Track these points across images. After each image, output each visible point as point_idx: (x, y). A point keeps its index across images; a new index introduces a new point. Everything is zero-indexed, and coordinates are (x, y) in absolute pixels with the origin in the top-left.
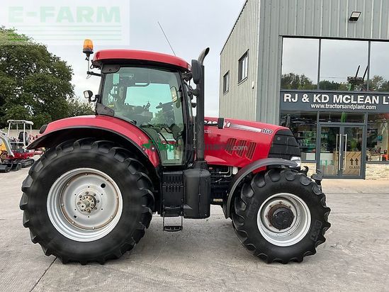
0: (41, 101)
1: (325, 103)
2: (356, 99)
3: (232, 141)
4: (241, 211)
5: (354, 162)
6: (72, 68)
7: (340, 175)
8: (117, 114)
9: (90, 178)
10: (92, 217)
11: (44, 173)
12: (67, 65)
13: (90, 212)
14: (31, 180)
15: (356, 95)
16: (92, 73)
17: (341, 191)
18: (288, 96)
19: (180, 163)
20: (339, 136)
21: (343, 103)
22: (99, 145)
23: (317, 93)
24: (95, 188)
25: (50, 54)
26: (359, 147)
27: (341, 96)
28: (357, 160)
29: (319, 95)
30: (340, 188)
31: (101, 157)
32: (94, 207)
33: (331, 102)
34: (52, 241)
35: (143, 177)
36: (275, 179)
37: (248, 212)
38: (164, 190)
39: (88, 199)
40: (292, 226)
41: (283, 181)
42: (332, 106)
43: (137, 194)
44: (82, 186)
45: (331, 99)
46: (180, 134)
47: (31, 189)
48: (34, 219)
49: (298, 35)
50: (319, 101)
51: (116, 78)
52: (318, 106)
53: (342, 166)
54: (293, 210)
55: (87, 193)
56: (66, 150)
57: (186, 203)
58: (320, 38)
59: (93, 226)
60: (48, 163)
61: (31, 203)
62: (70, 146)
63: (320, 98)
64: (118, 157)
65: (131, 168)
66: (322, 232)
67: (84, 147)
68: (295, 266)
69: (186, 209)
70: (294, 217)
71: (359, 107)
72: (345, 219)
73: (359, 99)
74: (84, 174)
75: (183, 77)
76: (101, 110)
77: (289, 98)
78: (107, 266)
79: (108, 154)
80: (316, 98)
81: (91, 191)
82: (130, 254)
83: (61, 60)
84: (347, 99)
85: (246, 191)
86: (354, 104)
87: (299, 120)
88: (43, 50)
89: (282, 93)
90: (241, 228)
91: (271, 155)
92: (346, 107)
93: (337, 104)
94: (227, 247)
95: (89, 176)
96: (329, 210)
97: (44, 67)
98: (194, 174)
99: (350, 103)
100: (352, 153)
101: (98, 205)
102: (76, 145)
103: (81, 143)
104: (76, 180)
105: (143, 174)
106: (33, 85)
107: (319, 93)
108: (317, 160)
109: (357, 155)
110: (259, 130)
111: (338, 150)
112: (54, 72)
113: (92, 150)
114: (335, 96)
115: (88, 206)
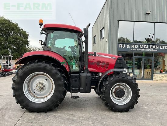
0: (15, 48)
1: (136, 49)
2: (149, 47)
3: (99, 62)
4: (103, 90)
5: (149, 73)
6: (28, 34)
7: (143, 79)
8: (52, 50)
9: (42, 76)
10: (42, 93)
11: (22, 74)
12: (27, 32)
13: (41, 90)
14: (16, 77)
15: (149, 45)
16: (42, 33)
17: (143, 85)
18: (121, 45)
19: (78, 70)
20: (142, 63)
21: (144, 48)
22: (45, 62)
23: (133, 44)
24: (43, 81)
25: (19, 28)
26: (151, 67)
27: (143, 46)
28: (150, 72)
29: (134, 45)
30: (143, 84)
31: (46, 67)
32: (43, 89)
33: (139, 48)
34: (25, 103)
35: (63, 76)
36: (117, 77)
37: (106, 91)
38: (72, 81)
39: (40, 85)
40: (124, 96)
41: (120, 78)
42: (139, 50)
43: (60, 83)
44: (38, 80)
45: (139, 47)
46: (78, 58)
47: (17, 81)
48: (17, 93)
49: (125, 20)
50: (134, 48)
51: (52, 35)
52: (133, 50)
53: (144, 75)
54: (124, 90)
55: (40, 83)
56: (32, 65)
57: (81, 87)
58: (134, 21)
59: (42, 97)
60: (24, 70)
61: (17, 87)
62: (33, 63)
63: (134, 46)
64: (53, 68)
65: (58, 72)
66: (137, 99)
67: (39, 64)
68: (126, 113)
69: (81, 89)
70: (125, 93)
71: (151, 50)
72: (145, 96)
73: (150, 47)
74: (39, 75)
75: (80, 35)
76: (46, 48)
77: (121, 46)
78: (48, 113)
79: (49, 66)
80: (132, 46)
81: (42, 82)
82: (57, 108)
83: (24, 30)
84: (145, 47)
85: (105, 82)
86: (148, 49)
87: (125, 56)
88: (16, 26)
89: (119, 44)
90: (103, 97)
91: (115, 67)
92: (145, 50)
93: (141, 49)
94: (97, 106)
95: (41, 75)
96: (139, 90)
97: (16, 33)
98: (84, 75)
99: (147, 49)
100: (148, 69)
101: (44, 88)
102: (36, 62)
103: (38, 62)
104: (35, 77)
105: (63, 75)
106: (12, 41)
107: (134, 44)
108: (133, 72)
109: (150, 70)
110: (110, 57)
111: (142, 68)
112: (21, 35)
113: (42, 65)
114: (140, 46)
115: (40, 88)
